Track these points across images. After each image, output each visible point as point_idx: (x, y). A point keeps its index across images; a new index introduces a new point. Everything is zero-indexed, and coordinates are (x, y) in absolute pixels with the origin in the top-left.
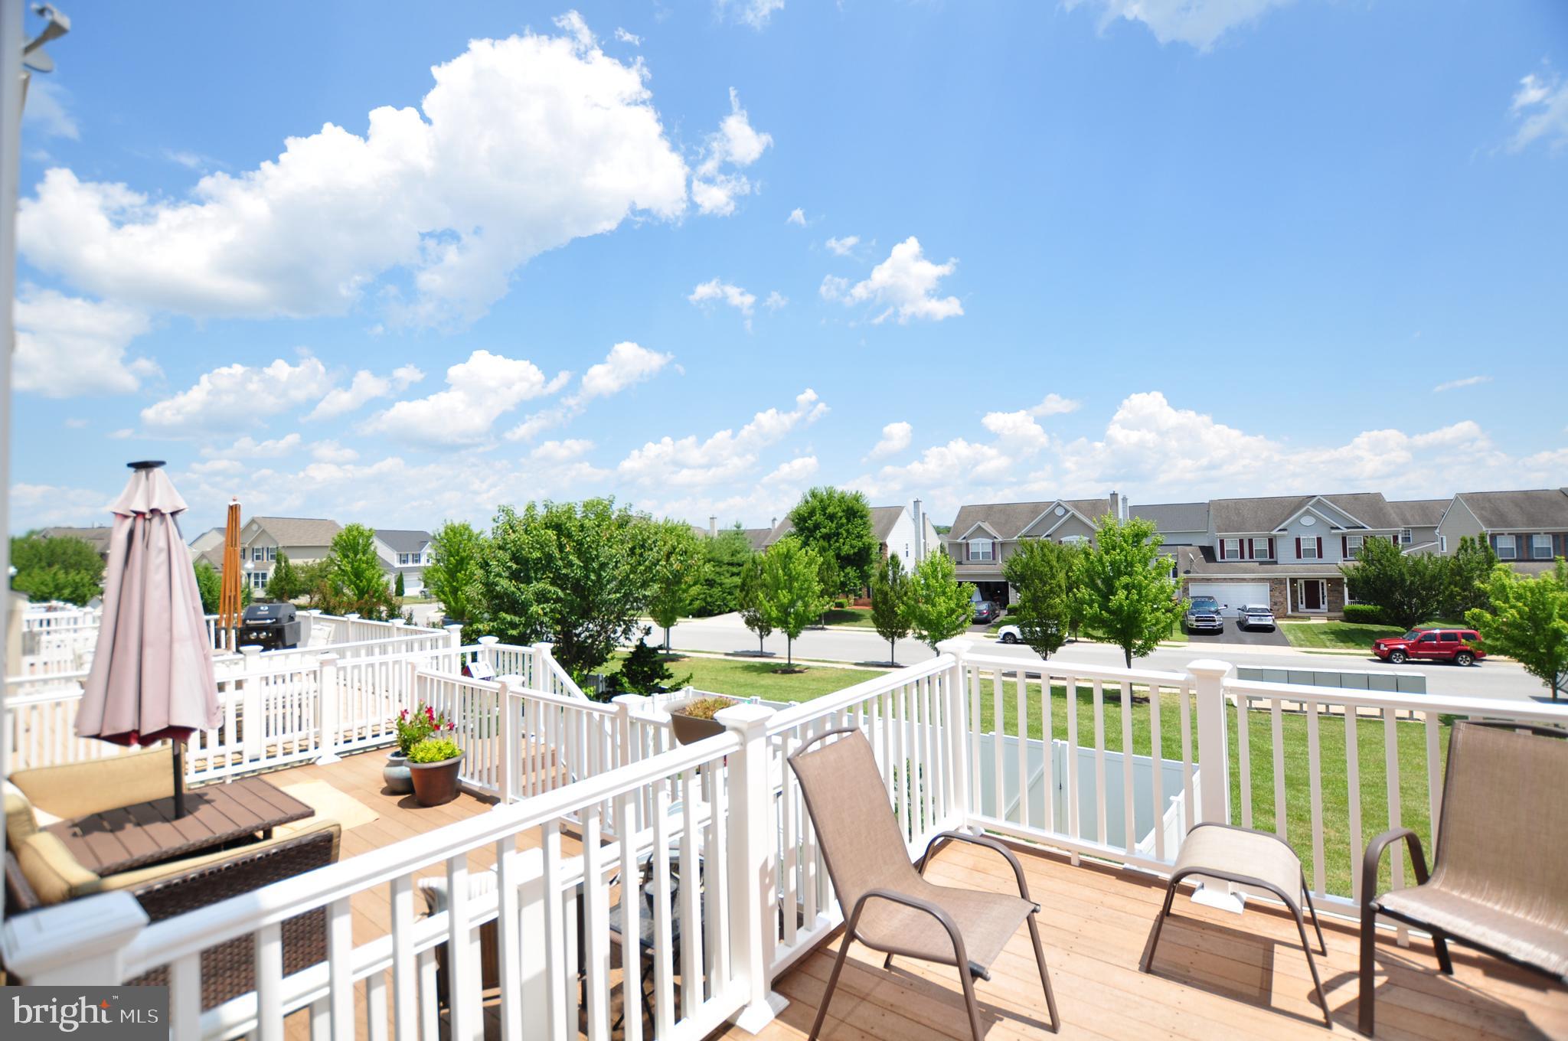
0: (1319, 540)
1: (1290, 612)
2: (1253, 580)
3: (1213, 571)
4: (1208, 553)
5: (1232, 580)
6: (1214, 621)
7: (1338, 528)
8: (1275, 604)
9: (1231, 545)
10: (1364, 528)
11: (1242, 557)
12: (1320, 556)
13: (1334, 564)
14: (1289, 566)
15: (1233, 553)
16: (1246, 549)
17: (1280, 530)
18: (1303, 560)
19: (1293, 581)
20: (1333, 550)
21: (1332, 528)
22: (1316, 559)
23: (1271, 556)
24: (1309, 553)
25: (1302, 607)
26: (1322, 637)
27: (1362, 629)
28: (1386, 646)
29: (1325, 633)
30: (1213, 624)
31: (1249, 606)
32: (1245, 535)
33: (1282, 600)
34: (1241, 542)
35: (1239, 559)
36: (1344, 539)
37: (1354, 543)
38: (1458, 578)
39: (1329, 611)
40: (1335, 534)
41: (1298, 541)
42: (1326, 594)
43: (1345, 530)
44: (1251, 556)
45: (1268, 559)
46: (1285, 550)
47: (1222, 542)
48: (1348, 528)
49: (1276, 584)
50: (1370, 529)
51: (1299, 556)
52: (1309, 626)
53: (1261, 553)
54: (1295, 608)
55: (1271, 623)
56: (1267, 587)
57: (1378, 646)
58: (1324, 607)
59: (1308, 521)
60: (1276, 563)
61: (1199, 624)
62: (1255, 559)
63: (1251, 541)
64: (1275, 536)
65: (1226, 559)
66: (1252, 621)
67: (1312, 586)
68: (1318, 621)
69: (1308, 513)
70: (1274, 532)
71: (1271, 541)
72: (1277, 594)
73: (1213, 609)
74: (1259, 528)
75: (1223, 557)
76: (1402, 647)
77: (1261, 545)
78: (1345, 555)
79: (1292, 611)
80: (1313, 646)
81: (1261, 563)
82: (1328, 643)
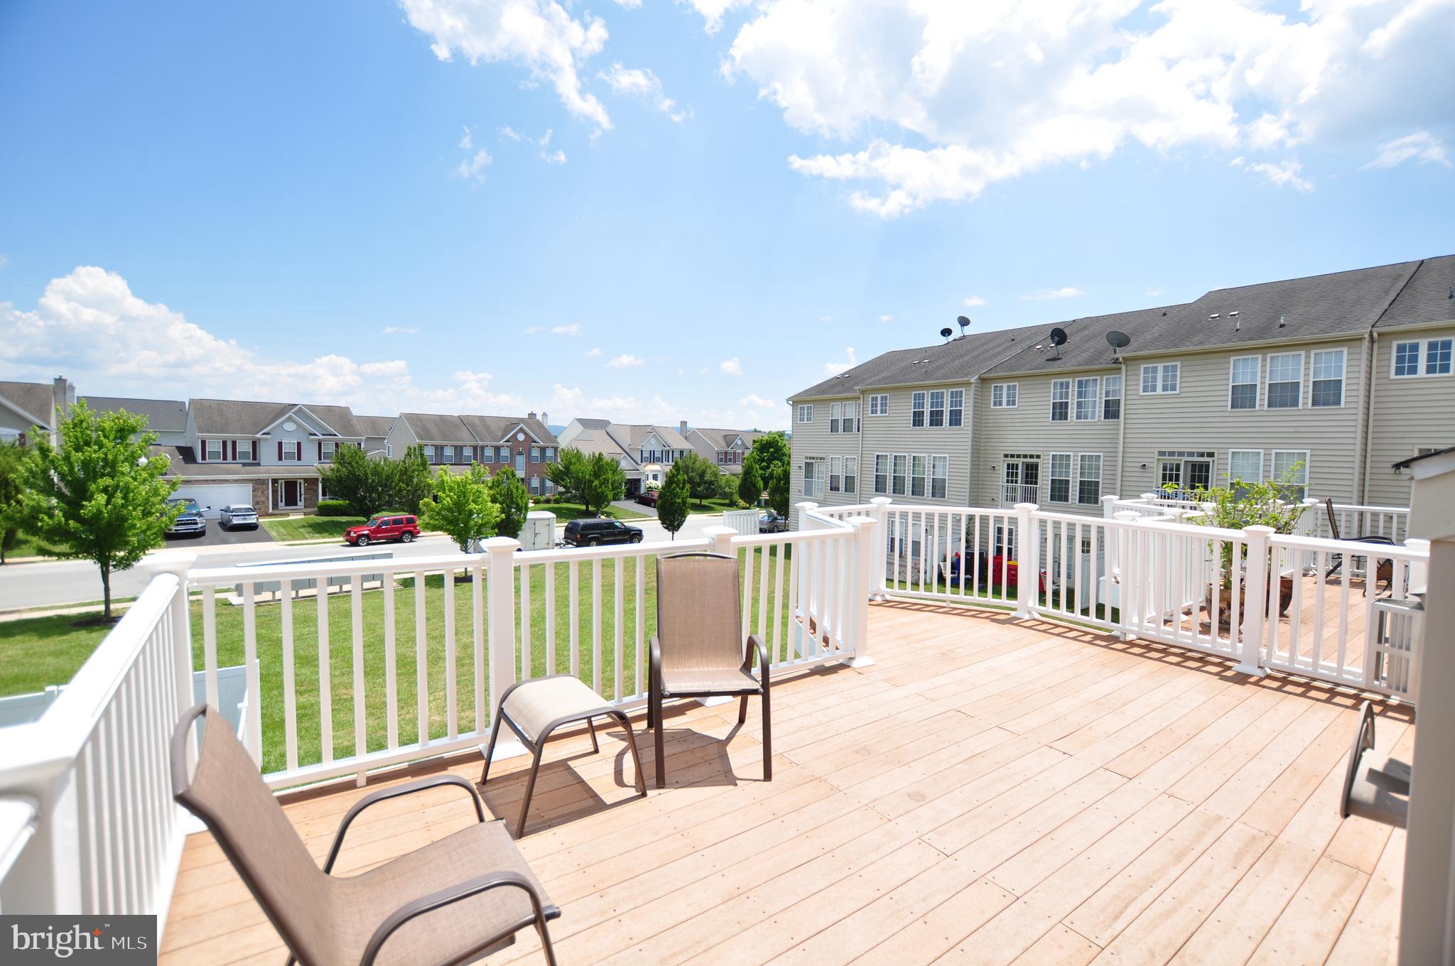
0: (299, 444)
1: (271, 511)
2: (236, 481)
3: (193, 472)
4: (187, 454)
5: (214, 481)
6: (196, 524)
7: (315, 435)
8: (257, 503)
9: (214, 446)
10: (335, 435)
11: (225, 458)
12: (299, 458)
13: (311, 466)
14: (271, 467)
15: (214, 455)
16: (229, 451)
17: (264, 434)
18: (284, 462)
19: (275, 481)
20: (310, 453)
21: (311, 434)
22: (296, 462)
23: (254, 458)
24: (290, 456)
25: (282, 505)
26: (301, 530)
27: (333, 521)
28: (355, 533)
29: (303, 527)
30: (194, 527)
31: (233, 507)
32: (229, 436)
33: (263, 499)
34: (225, 443)
35: (221, 460)
36: (320, 445)
37: (329, 448)
38: (405, 477)
39: (305, 507)
40: (313, 440)
41: (280, 444)
42: (303, 492)
43: (321, 437)
44: (234, 458)
45: (251, 461)
46: (268, 453)
47: (203, 443)
48: (323, 435)
49: (259, 484)
50: (341, 437)
51: (280, 459)
52: (288, 521)
53: (244, 455)
54: (275, 506)
55: (254, 521)
56: (250, 487)
57: (349, 533)
58: (301, 504)
59: (290, 427)
60: (259, 464)
61: (179, 528)
62: (238, 461)
63: (234, 443)
64: (259, 439)
65: (208, 460)
66: (236, 521)
67: (291, 485)
68: (296, 517)
69: (290, 419)
70: (258, 436)
71: (254, 444)
72: (260, 494)
73: (194, 512)
74: (243, 430)
75: (204, 458)
76: (366, 532)
77: (244, 447)
78: (320, 459)
79: (273, 509)
80: (295, 539)
81: (244, 465)
82: (307, 536)
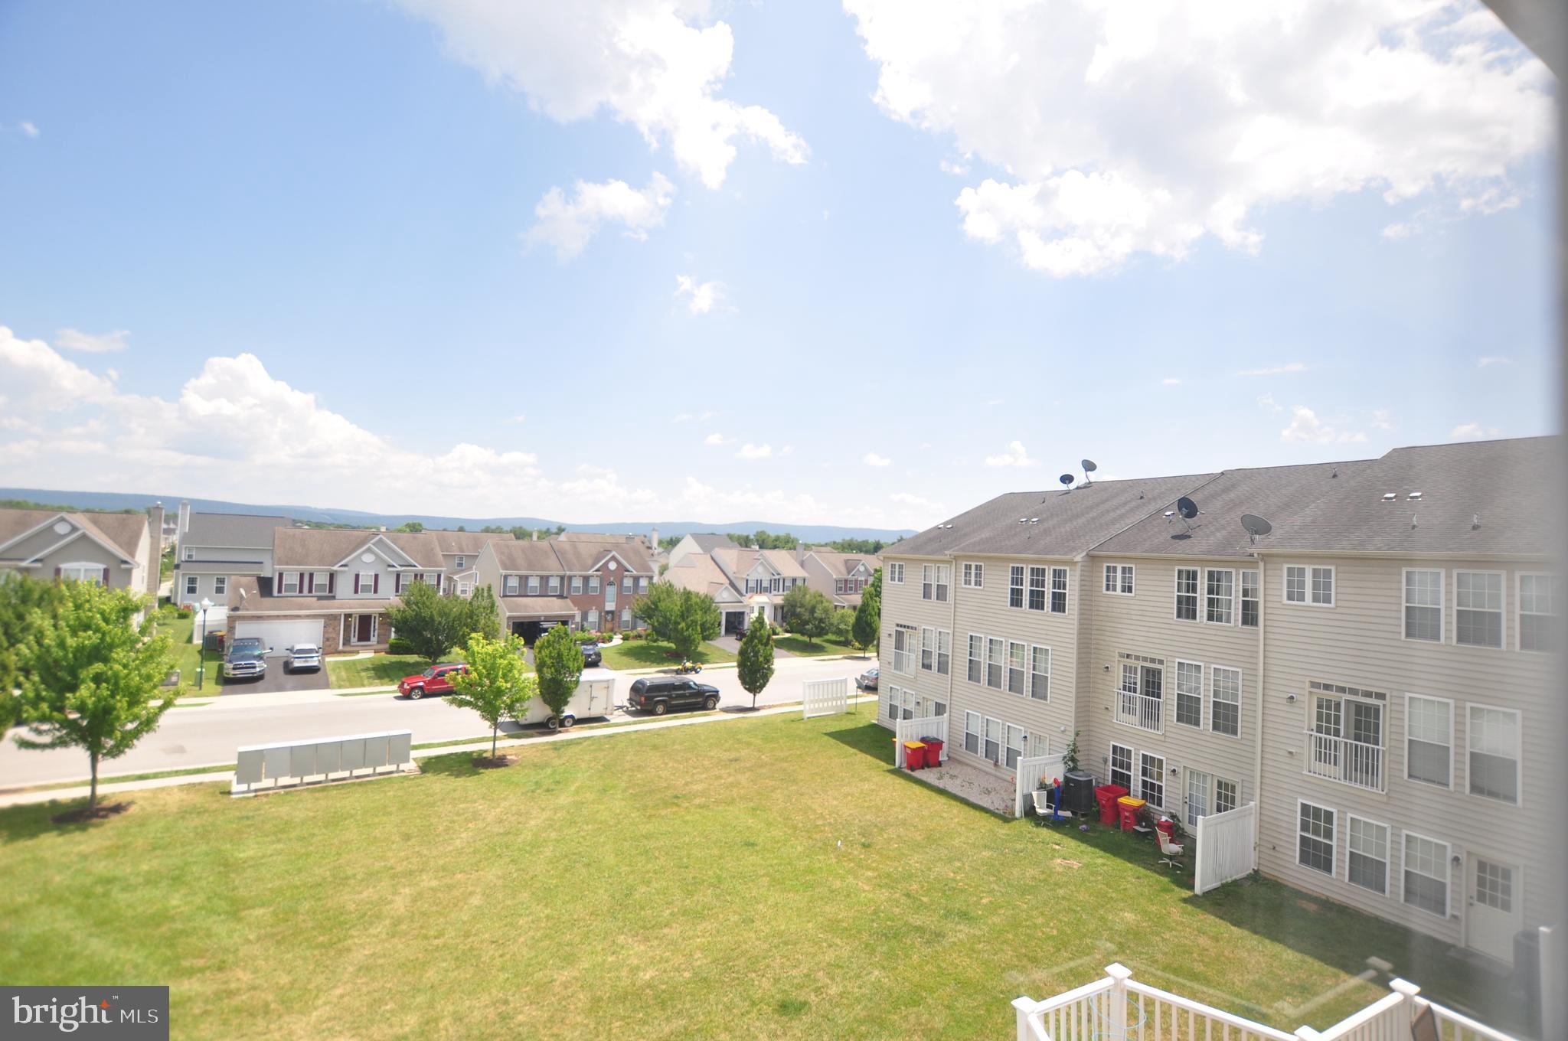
0: (376, 576)
1: (341, 647)
2: (308, 617)
3: (267, 607)
4: (265, 586)
5: (285, 617)
6: (255, 667)
7: (393, 566)
8: (328, 640)
9: (291, 579)
10: (415, 566)
11: (301, 591)
12: (376, 591)
13: (388, 599)
14: (348, 602)
15: (291, 587)
16: (306, 582)
17: (341, 566)
18: (360, 595)
19: (348, 616)
20: (387, 585)
21: (389, 566)
22: (371, 595)
23: (331, 591)
24: (366, 589)
25: (354, 640)
26: (363, 674)
27: (401, 662)
28: (408, 684)
29: (367, 669)
30: (252, 671)
31: (298, 647)
32: (306, 568)
33: (334, 636)
34: (302, 576)
35: (297, 593)
36: (398, 576)
37: (407, 580)
38: (469, 620)
39: (378, 642)
40: (390, 572)
41: (357, 576)
42: (377, 627)
43: (399, 569)
44: (310, 591)
45: (327, 594)
46: (344, 586)
47: (281, 575)
48: (401, 566)
49: (331, 619)
50: (420, 568)
51: (356, 592)
52: (354, 663)
53: (321, 587)
54: (347, 642)
55: (316, 664)
56: (321, 623)
57: (403, 683)
58: (374, 639)
59: (368, 558)
60: (334, 598)
61: (237, 672)
62: (314, 593)
63: (311, 576)
64: (336, 571)
65: (284, 593)
66: (297, 664)
67: (365, 620)
68: (366, 655)
69: (369, 550)
70: (336, 568)
71: (332, 576)
72: (331, 630)
73: (257, 653)
74: (321, 562)
75: (280, 591)
76: (421, 684)
77: (321, 579)
78: (397, 591)
79: (344, 644)
80: (352, 686)
81: (320, 598)
82: (366, 682)
